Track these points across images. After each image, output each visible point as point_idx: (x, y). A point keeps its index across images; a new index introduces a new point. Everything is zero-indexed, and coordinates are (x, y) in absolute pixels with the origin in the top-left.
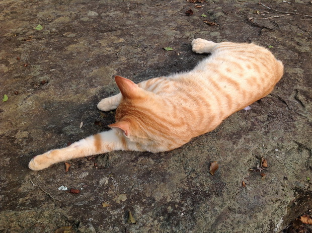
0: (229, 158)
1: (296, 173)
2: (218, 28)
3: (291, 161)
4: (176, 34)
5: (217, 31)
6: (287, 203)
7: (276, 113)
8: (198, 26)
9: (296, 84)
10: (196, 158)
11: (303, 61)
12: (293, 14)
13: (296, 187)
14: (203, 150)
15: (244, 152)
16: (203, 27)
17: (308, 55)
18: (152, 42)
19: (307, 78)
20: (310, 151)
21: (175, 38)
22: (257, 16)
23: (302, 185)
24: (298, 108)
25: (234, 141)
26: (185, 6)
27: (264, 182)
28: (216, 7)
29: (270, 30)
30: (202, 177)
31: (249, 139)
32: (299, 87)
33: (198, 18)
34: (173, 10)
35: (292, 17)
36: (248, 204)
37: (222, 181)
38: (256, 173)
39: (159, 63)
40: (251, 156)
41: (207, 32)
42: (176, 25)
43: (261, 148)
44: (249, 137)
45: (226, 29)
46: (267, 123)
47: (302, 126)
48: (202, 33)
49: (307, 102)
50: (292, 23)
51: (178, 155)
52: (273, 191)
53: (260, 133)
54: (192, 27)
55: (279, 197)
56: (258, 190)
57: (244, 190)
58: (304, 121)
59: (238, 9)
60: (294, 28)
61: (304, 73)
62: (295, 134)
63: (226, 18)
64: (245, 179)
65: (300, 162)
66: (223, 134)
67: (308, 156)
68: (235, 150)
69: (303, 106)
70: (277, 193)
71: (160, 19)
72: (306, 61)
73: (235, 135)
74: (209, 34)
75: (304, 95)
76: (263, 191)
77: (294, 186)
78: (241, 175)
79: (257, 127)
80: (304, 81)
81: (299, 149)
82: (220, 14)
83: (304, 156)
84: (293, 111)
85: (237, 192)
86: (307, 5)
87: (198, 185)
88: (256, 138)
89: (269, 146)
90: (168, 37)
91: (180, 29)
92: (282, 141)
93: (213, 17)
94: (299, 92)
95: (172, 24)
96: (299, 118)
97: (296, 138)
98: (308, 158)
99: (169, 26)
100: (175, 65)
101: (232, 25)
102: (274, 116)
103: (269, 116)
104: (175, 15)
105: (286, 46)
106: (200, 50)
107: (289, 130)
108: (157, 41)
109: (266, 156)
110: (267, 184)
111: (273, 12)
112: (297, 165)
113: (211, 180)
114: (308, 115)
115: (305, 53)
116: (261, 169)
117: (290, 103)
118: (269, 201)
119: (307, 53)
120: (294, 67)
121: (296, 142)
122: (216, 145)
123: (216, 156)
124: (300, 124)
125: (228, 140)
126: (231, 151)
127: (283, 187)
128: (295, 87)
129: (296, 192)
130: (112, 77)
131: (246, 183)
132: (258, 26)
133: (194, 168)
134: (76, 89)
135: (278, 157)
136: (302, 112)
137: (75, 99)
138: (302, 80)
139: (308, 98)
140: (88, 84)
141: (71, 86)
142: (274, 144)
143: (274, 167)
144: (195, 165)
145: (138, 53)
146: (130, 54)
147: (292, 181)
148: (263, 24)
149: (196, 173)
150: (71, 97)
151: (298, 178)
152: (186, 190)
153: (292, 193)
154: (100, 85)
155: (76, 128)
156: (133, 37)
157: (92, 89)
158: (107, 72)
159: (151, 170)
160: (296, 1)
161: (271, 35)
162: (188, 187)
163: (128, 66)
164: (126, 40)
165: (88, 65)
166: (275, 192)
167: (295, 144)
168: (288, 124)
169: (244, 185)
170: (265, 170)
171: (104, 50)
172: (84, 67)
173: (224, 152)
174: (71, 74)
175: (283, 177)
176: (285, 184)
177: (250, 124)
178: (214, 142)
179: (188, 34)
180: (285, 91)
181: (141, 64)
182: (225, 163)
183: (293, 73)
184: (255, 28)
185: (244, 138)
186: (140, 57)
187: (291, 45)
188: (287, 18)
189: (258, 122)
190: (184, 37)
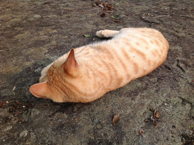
0: (129, 111)
1: (182, 122)
2: (122, 24)
3: (177, 112)
4: (93, 27)
7: (164, 76)
8: (109, 22)
9: (177, 56)
10: (102, 112)
11: (181, 42)
12: (172, 15)
13: (183, 134)
14: (108, 105)
15: (140, 106)
16: (112, 23)
17: (184, 38)
18: (76, 32)
19: (185, 53)
20: (192, 104)
21: (92, 29)
22: (148, 16)
23: (187, 132)
24: (180, 73)
25: (132, 97)
26: (100, 12)
27: (157, 131)
28: (121, 12)
29: (157, 24)
31: (144, 96)
32: (179, 58)
33: (109, 18)
34: (92, 14)
37: (123, 130)
38: (150, 123)
39: (79, 45)
40: (145, 109)
43: (154, 103)
44: (144, 94)
45: (127, 24)
46: (158, 83)
47: (184, 85)
48: (111, 26)
49: (186, 68)
50: (172, 20)
51: (88, 110)
52: (165, 138)
53: (153, 91)
54: (104, 23)
55: (169, 143)
56: (152, 137)
57: (141, 138)
58: (185, 82)
59: (136, 13)
60: (174, 23)
61: (182, 49)
62: (179, 92)
63: (127, 18)
64: (141, 128)
65: (184, 113)
66: (124, 92)
67: (190, 108)
68: (133, 105)
69: (184, 71)
70: (168, 139)
71: (83, 19)
72: (183, 42)
73: (133, 93)
75: (184, 63)
76: (156, 138)
77: (182, 133)
78: (138, 125)
79: (150, 87)
80: (182, 54)
81: (183, 103)
82: (123, 16)
83: (187, 109)
84: (177, 75)
85: (135, 140)
86: (181, 10)
87: (102, 135)
88: (149, 95)
89: (160, 101)
90: (87, 29)
91: (96, 24)
92: (170, 97)
94: (180, 62)
95: (91, 21)
96: (181, 80)
97: (180, 94)
98: (191, 110)
99: (89, 23)
101: (131, 22)
102: (163, 78)
103: (158, 79)
104: (93, 17)
105: (169, 33)
107: (174, 88)
108: (80, 31)
109: (157, 109)
110: (159, 132)
111: (160, 14)
112: (182, 116)
113: (114, 130)
114: (188, 77)
116: (154, 120)
117: (174, 70)
119: (183, 37)
120: (175, 45)
121: (180, 98)
122: (118, 101)
123: (118, 110)
124: (182, 84)
125: (127, 97)
126: (130, 106)
127: (172, 134)
128: (177, 59)
129: (183, 138)
130: (43, 54)
131: (142, 132)
132: (149, 22)
133: (100, 120)
134: (16, 63)
135: (167, 109)
136: (183, 75)
137: (13, 70)
138: (181, 54)
139: (187, 65)
140: (25, 59)
141: (12, 61)
142: (163, 99)
143: (165, 117)
144: (101, 118)
145: (65, 39)
146: (60, 39)
147: (179, 129)
148: (152, 21)
149: (101, 125)
150: (11, 68)
151: (184, 126)
152: (92, 140)
153: (180, 139)
154: (34, 60)
155: (10, 91)
156: (63, 30)
157: (28, 63)
158: (41, 51)
159: (65, 123)
160: (174, 8)
161: (158, 26)
162: (94, 137)
163: (57, 47)
164: (58, 31)
165: (27, 47)
166: (166, 138)
167: (179, 99)
168: (173, 84)
169: (140, 134)
170: (158, 120)
171: (41, 37)
172: (24, 48)
173: (124, 107)
174: (14, 53)
175: (172, 126)
176: (174, 131)
177: (144, 85)
178: (117, 99)
179: (101, 27)
180: (169, 62)
181: (67, 45)
182: (125, 115)
183: (174, 49)
184: (147, 23)
185: (140, 95)
186: (66, 41)
187: (172, 32)
188: (168, 17)
189: (150, 83)
190: (99, 29)
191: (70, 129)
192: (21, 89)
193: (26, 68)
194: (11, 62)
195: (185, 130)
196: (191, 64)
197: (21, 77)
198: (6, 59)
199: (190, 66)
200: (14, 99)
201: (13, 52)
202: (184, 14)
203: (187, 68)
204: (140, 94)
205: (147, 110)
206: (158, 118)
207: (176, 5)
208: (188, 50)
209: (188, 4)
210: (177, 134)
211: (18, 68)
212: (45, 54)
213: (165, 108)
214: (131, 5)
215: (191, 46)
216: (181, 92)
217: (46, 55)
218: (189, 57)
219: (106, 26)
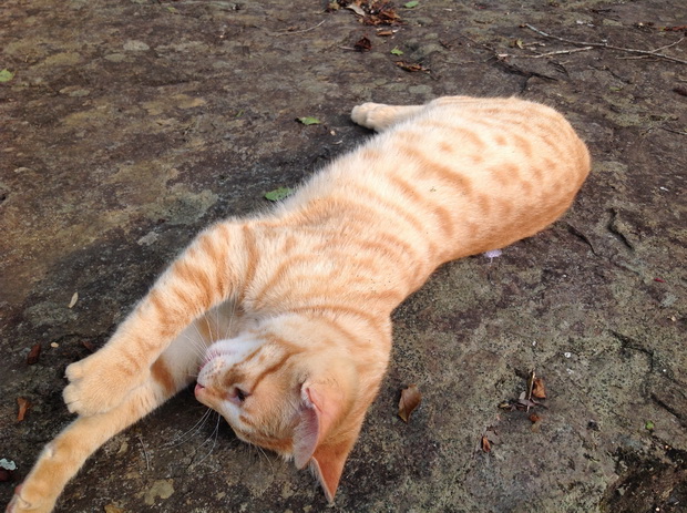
0: (450, 376)
1: (618, 412)
2: (428, 78)
3: (604, 381)
4: (330, 89)
5: (424, 83)
6: (598, 490)
7: (564, 263)
8: (383, 72)
9: (610, 197)
11: (625, 147)
12: (599, 47)
13: (619, 449)
15: (486, 361)
16: (393, 74)
17: (637, 133)
18: (272, 107)
19: (637, 184)
20: (652, 355)
21: (327, 98)
22: (518, 51)
23: (634, 442)
24: (617, 252)
25: (461, 332)
26: (354, 31)
27: (538, 438)
28: (424, 34)
29: (548, 79)
30: (380, 428)
31: (497, 327)
32: (616, 203)
33: (383, 56)
34: (326, 40)
35: (597, 53)
36: (498, 498)
37: (431, 436)
38: (518, 413)
39: (283, 153)
40: (502, 370)
41: (403, 86)
42: (331, 70)
43: (529, 350)
45: (447, 79)
46: (543, 287)
47: (627, 294)
48: (390, 87)
49: (637, 238)
50: (598, 64)
52: (563, 461)
53: (526, 312)
54: (368, 75)
55: (578, 475)
56: (524, 458)
57: (487, 460)
58: (633, 283)
59: (475, 37)
60: (603, 76)
61: (629, 171)
62: (611, 315)
63: (445, 56)
64: (488, 429)
65: (627, 384)
66: (433, 316)
67: (646, 369)
68: (463, 356)
69: (629, 247)
70: (572, 465)
71: (295, 57)
72: (632, 147)
73: (464, 318)
74: (406, 90)
75: (631, 221)
76: (536, 461)
77: (616, 445)
78: (479, 417)
79: (519, 298)
80: (627, 189)
81: (624, 353)
82: (432, 47)
83: (638, 369)
84: (606, 259)
85: (469, 467)
86: (630, 30)
87: (366, 449)
88: (514, 324)
89: (548, 345)
90: (310, 95)
91: (340, 78)
92: (581, 332)
93: (418, 53)
94: (618, 215)
95: (322, 68)
96: (619, 277)
98: (648, 373)
99: (315, 73)
100: (323, 157)
101: (460, 71)
102: (560, 271)
103: (546, 272)
104: (330, 49)
105: (585, 114)
107: (597, 304)
108: (284, 104)
109: (541, 370)
110: (546, 443)
111: (557, 44)
112: (620, 392)
113: (402, 435)
114: (642, 267)
115: (628, 127)
116: (531, 404)
117: (598, 241)
118: (553, 487)
119: (633, 129)
120: (604, 159)
121: (615, 335)
122: (415, 345)
123: (414, 372)
124: (623, 290)
125: (445, 330)
126: (453, 359)
127: (587, 448)
128: (608, 204)
129: (621, 462)
130: (164, 184)
131: (491, 442)
132: (520, 72)
134: (72, 213)
135: (571, 372)
136: (627, 261)
137: (66, 237)
138: (624, 188)
139: (640, 227)
140: (103, 201)
141: (60, 207)
142: (561, 339)
143: (564, 397)
145: (235, 130)
146: (217, 132)
147: (609, 433)
148: (531, 69)
150: (57, 232)
151: (624, 426)
153: (612, 464)
154: (135, 203)
155: (60, 309)
156: (226, 97)
157: (113, 213)
158: (156, 172)
160: (607, 22)
161: (550, 90)
163: (209, 158)
164: (211, 101)
165: (107, 158)
166: (566, 462)
167: (612, 339)
168: (594, 291)
169: (487, 447)
170: (541, 406)
171: (154, 124)
172: (99, 163)
173: (435, 362)
174: (65, 178)
175: (586, 423)
176: (591, 440)
177: (499, 292)
178: (411, 336)
179: (357, 89)
180: (584, 214)
181: (241, 154)
182: (438, 389)
183: (602, 172)
184: (513, 76)
185: (487, 326)
186: (240, 139)
187: (596, 111)
188: (587, 54)
189: (519, 287)
190: (349, 96)
192: (97, 302)
193: (108, 233)
194: (57, 209)
195: (629, 437)
196: (653, 223)
197: (92, 261)
198: (39, 202)
199: (649, 231)
200: (76, 334)
201: (62, 175)
203: (640, 237)
204: (485, 321)
205: (508, 373)
208: (646, 176)
209: (656, 6)
210: (602, 448)
211: (83, 231)
212: (170, 183)
213: (566, 366)
214: (461, 7)
215: (659, 162)
216: (619, 315)
217: (173, 189)
218: (650, 200)
219: (373, 85)
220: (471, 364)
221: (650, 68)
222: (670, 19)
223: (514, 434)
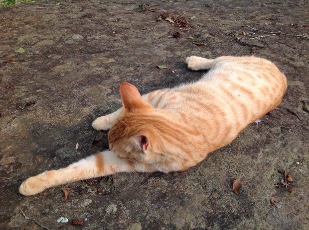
0: (252, 174)
2: (208, 48)
4: (167, 54)
5: (207, 50)
7: (288, 124)
8: (188, 46)
9: (300, 96)
10: (215, 176)
11: (300, 75)
12: (278, 34)
14: (221, 167)
15: (266, 167)
16: (193, 47)
17: (304, 69)
21: (167, 57)
25: (252, 155)
27: (294, 198)
28: (201, 30)
29: (260, 48)
30: (227, 197)
31: (267, 152)
32: (303, 99)
33: (186, 39)
34: (160, 33)
35: (278, 36)
36: (282, 225)
37: (250, 200)
38: (282, 189)
39: (154, 81)
40: (273, 170)
41: (198, 52)
42: (165, 46)
43: (282, 162)
44: (267, 150)
45: (217, 48)
48: (193, 52)
50: (280, 41)
51: (194, 174)
53: (278, 145)
54: (182, 47)
56: (290, 207)
57: (274, 209)
59: (224, 31)
60: (283, 46)
64: (273, 196)
66: (239, 148)
68: (256, 165)
71: (149, 41)
72: (304, 75)
73: (252, 149)
74: (200, 53)
76: (295, 208)
78: (267, 192)
79: (274, 140)
80: (307, 93)
84: (305, 122)
85: (267, 212)
87: (224, 206)
88: (274, 151)
89: (290, 159)
90: (159, 56)
91: (170, 49)
92: (302, 153)
93: (201, 38)
94: (306, 103)
95: (162, 45)
99: (159, 47)
100: (171, 82)
101: (221, 45)
102: (288, 127)
103: (282, 128)
104: (162, 37)
105: (280, 62)
106: (196, 67)
107: (307, 141)
109: (288, 170)
110: (298, 201)
111: (260, 33)
113: (237, 200)
115: (300, 67)
116: (287, 185)
117: (300, 115)
120: (293, 80)
122: (234, 161)
125: (245, 154)
126: (252, 167)
128: (300, 99)
130: (106, 95)
131: (275, 201)
133: (215, 187)
134: (67, 109)
135: (301, 170)
137: (66, 119)
138: (305, 92)
140: (80, 103)
142: (295, 156)
143: (300, 181)
144: (216, 184)
146: (123, 73)
149: (218, 193)
150: (62, 117)
152: (210, 214)
154: (94, 104)
155: (71, 150)
156: (123, 58)
157: (86, 108)
158: (101, 90)
159: (166, 193)
160: (278, 24)
161: (263, 52)
162: (213, 209)
164: (117, 60)
165: (78, 84)
168: (304, 135)
169: (273, 204)
170: (291, 185)
171: (94, 70)
173: (244, 168)
179: (179, 53)
180: (292, 104)
181: (136, 82)
182: (248, 180)
183: (294, 86)
185: (263, 152)
187: (285, 60)
188: (274, 37)
189: (272, 135)
190: (176, 56)
191: (177, 200)
194: (60, 107)
202: (295, 33)
205: (275, 172)
206: (292, 182)
207: (280, 18)
209: (296, 17)
211: (74, 116)
212: (108, 95)
213: (298, 168)
214: (214, 19)
217: (110, 97)
219: (185, 52)
220: (260, 169)
221: (302, 42)
222: (303, 22)
223: (283, 198)
